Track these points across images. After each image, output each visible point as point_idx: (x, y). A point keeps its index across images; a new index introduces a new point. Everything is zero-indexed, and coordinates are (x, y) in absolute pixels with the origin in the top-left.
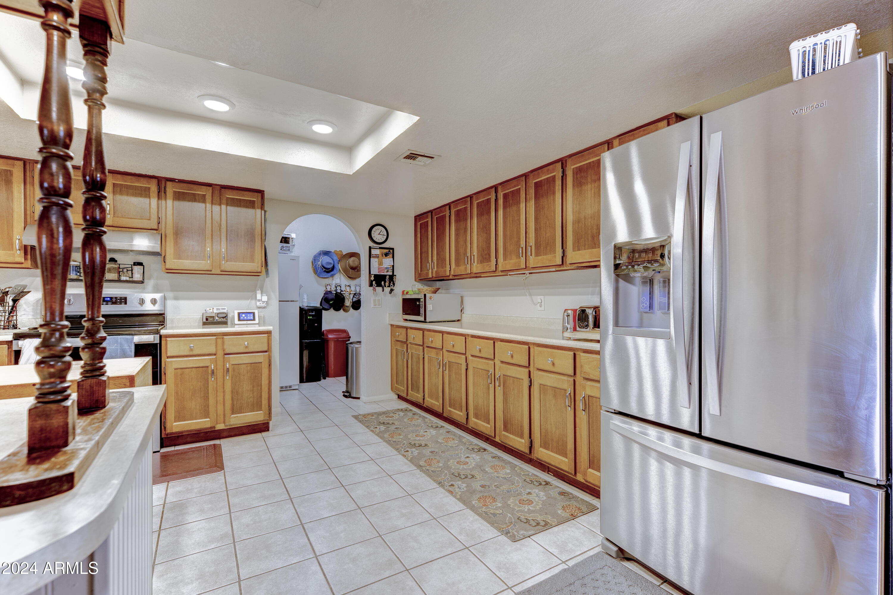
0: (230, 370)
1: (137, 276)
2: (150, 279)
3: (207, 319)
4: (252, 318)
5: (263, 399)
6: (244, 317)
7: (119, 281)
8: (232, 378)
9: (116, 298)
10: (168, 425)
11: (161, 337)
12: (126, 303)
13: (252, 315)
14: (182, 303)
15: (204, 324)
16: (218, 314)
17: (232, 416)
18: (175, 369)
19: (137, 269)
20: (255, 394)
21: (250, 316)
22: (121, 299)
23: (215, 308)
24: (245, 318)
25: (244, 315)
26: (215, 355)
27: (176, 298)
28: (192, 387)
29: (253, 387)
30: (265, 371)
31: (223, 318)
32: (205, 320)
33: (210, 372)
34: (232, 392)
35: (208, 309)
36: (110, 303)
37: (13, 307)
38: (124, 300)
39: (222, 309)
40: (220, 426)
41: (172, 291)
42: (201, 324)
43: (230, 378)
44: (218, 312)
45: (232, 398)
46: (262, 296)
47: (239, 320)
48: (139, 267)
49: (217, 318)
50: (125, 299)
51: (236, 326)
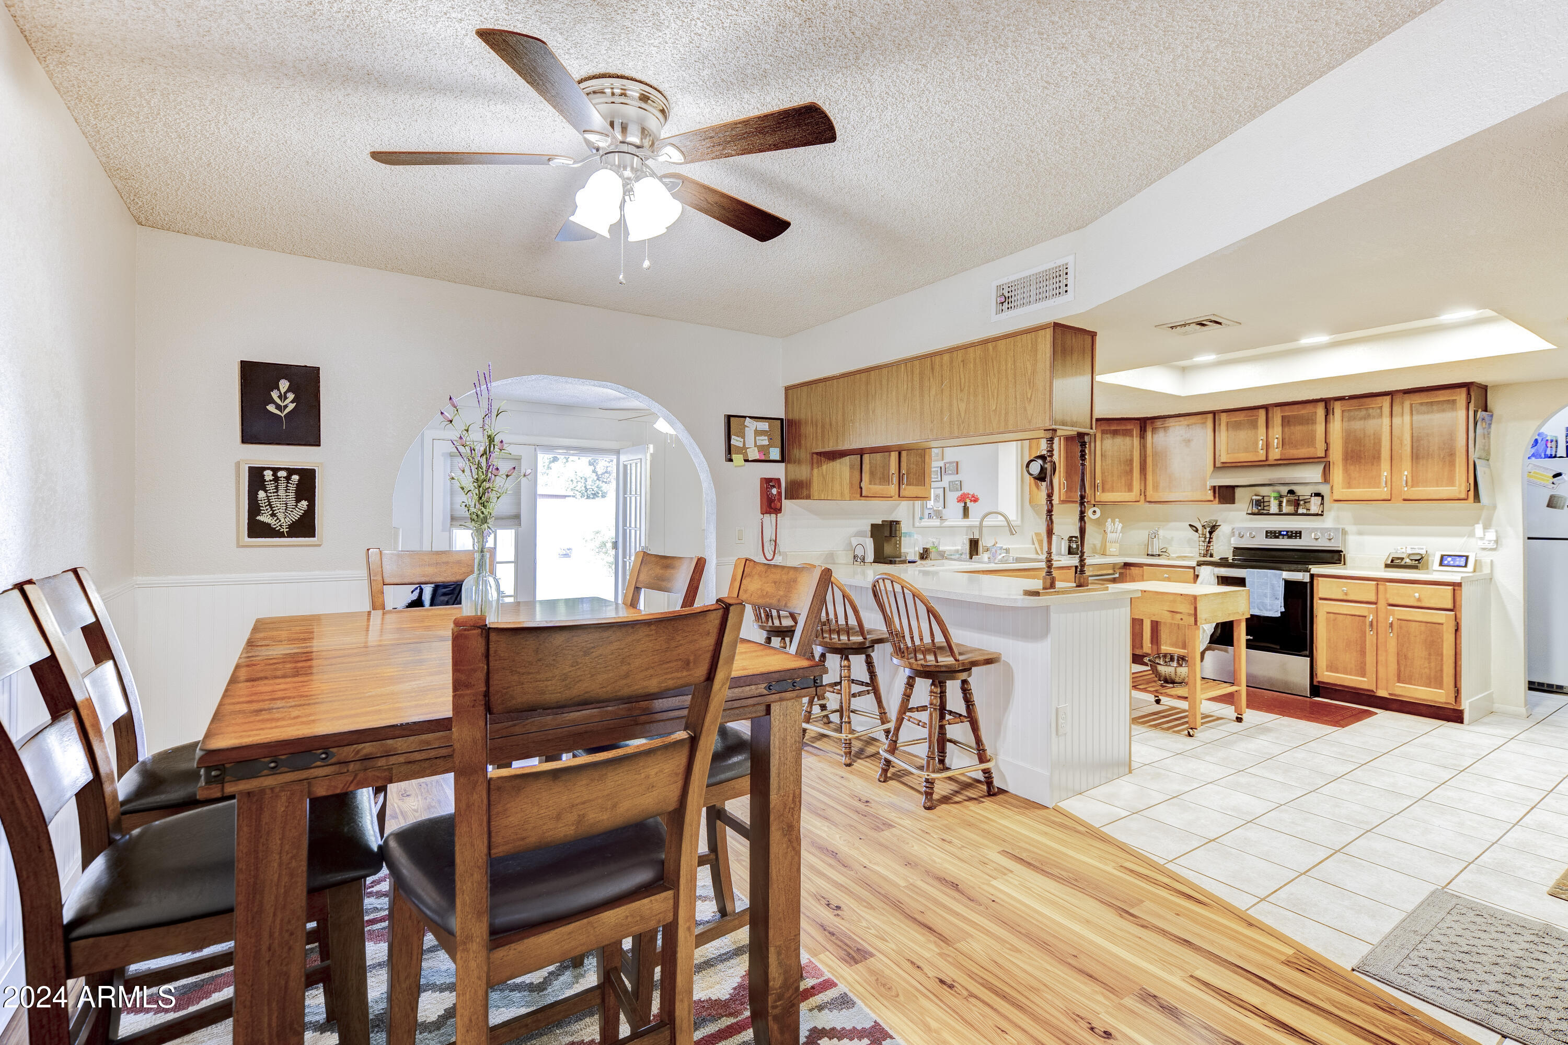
0: (1395, 626)
1: (1314, 509)
2: (1330, 510)
3: (1392, 561)
4: (1463, 563)
5: (1445, 675)
6: (1449, 562)
7: (1296, 514)
8: (1398, 636)
9: (1292, 532)
10: (1319, 674)
11: (1312, 576)
12: (1300, 538)
13: (1463, 559)
14: (1367, 539)
15: (1387, 566)
16: (1410, 555)
17: (1398, 684)
18: (1328, 613)
19: (1316, 501)
20: (1433, 664)
21: (1460, 561)
22: (1296, 533)
23: (1409, 548)
24: (1452, 562)
25: (1449, 559)
26: (1375, 603)
27: (1360, 533)
28: (1346, 637)
29: (1430, 654)
30: (1449, 638)
31: (1416, 560)
32: (1389, 562)
33: (1368, 623)
34: (1398, 654)
35: (1399, 548)
36: (1286, 537)
37: (1210, 538)
38: (1297, 534)
39: (1419, 549)
40: (1382, 693)
41: (1355, 524)
42: (1383, 566)
43: (1395, 636)
44: (1411, 552)
45: (1398, 661)
46: (1484, 532)
47: (1441, 564)
48: (1316, 498)
49: (1408, 560)
50: (1300, 533)
51: (1434, 573)
